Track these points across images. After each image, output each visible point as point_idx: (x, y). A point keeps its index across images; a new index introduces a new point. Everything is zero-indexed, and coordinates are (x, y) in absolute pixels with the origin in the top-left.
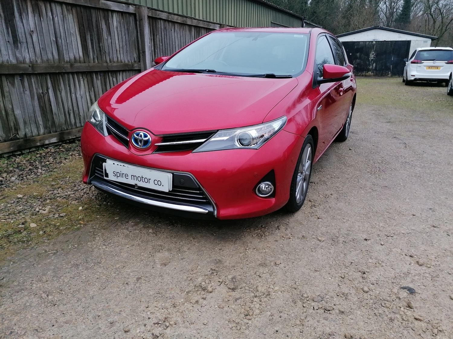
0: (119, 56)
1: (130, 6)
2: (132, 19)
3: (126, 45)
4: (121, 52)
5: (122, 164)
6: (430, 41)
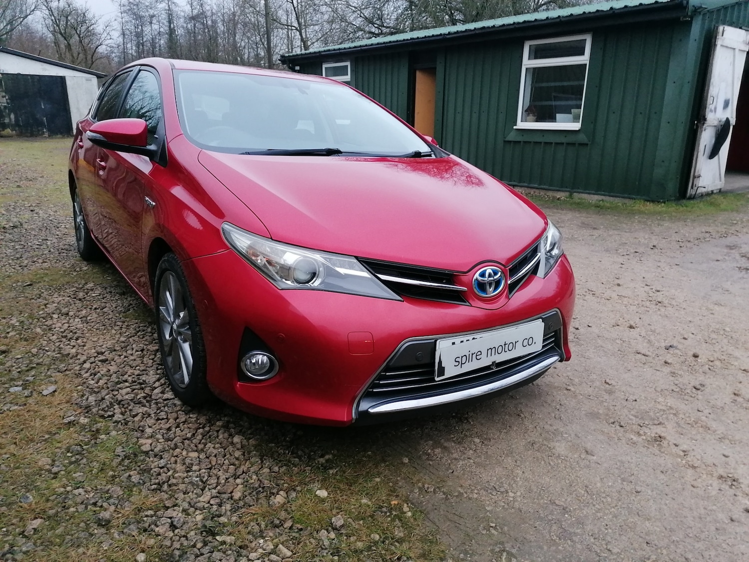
5: (470, 337)
6: (94, 80)
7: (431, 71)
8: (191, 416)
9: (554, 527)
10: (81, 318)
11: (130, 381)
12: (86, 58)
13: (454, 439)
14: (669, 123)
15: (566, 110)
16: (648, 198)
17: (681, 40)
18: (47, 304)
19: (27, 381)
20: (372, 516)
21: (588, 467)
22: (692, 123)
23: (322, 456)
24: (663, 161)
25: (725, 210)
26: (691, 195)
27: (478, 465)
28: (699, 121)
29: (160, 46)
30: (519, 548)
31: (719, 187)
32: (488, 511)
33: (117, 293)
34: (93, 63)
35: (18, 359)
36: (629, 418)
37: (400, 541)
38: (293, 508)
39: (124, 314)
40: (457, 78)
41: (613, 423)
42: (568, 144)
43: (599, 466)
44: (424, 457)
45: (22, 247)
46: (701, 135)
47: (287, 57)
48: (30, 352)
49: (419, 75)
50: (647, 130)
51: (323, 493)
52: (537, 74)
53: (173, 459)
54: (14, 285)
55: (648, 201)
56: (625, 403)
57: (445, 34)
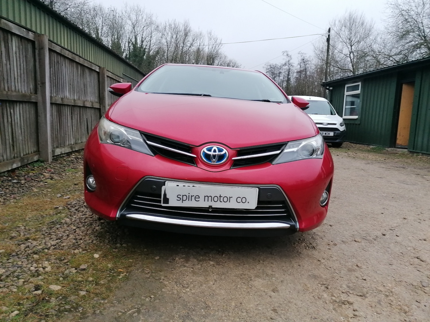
0: (17, 85)
1: (30, 32)
2: (30, 46)
3: (24, 73)
4: (19, 80)
5: (191, 185)
7: (411, 84)
47: (325, 82)
49: (404, 87)
51: (96, 256)
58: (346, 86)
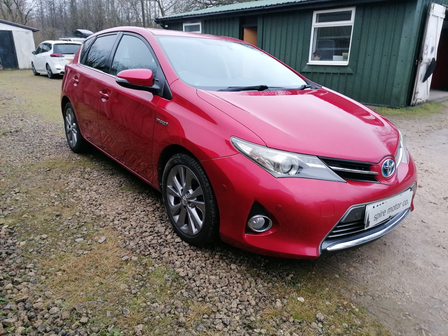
5: (381, 203)
6: (31, 33)
7: (254, 29)
8: (198, 252)
9: (441, 313)
10: (95, 191)
11: (149, 231)
12: (22, 19)
13: (357, 261)
14: (402, 61)
15: (339, 53)
16: (388, 106)
17: (410, 12)
18: (68, 183)
19: (84, 234)
20: (336, 312)
21: (440, 274)
22: (415, 61)
23: (287, 275)
24: (399, 84)
25: (433, 113)
26: (413, 104)
27: (380, 277)
28: (418, 60)
29: (65, 10)
30: (429, 326)
31: (426, 99)
32: (400, 305)
33: (109, 174)
34: (26, 21)
35: (70, 220)
36: (446, 243)
37: (361, 327)
38: (289, 309)
39: (121, 188)
40: (271, 34)
41: (439, 246)
42: (340, 74)
43: (445, 273)
44: (347, 274)
45: (29, 145)
46: (419, 68)
47: (160, 19)
48: (75, 215)
49: (246, 31)
50: (389, 65)
51: (301, 299)
52: (321, 31)
53: (202, 281)
54: (39, 170)
55: (389, 107)
56: (439, 234)
57: (263, 7)
58: (184, 25)
